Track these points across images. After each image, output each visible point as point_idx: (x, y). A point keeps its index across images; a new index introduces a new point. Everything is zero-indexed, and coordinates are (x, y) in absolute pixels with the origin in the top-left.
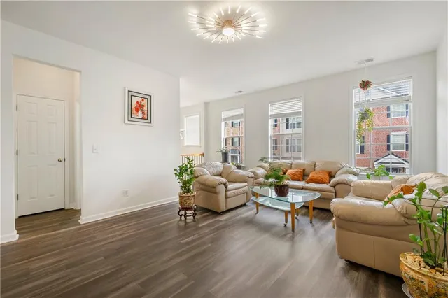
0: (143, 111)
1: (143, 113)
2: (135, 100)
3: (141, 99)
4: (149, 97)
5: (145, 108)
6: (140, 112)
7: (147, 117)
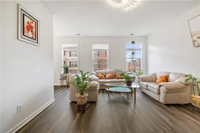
0: (32, 31)
1: (32, 33)
2: (27, 20)
3: (31, 21)
4: (36, 22)
5: (34, 30)
6: (30, 32)
7: (35, 38)
